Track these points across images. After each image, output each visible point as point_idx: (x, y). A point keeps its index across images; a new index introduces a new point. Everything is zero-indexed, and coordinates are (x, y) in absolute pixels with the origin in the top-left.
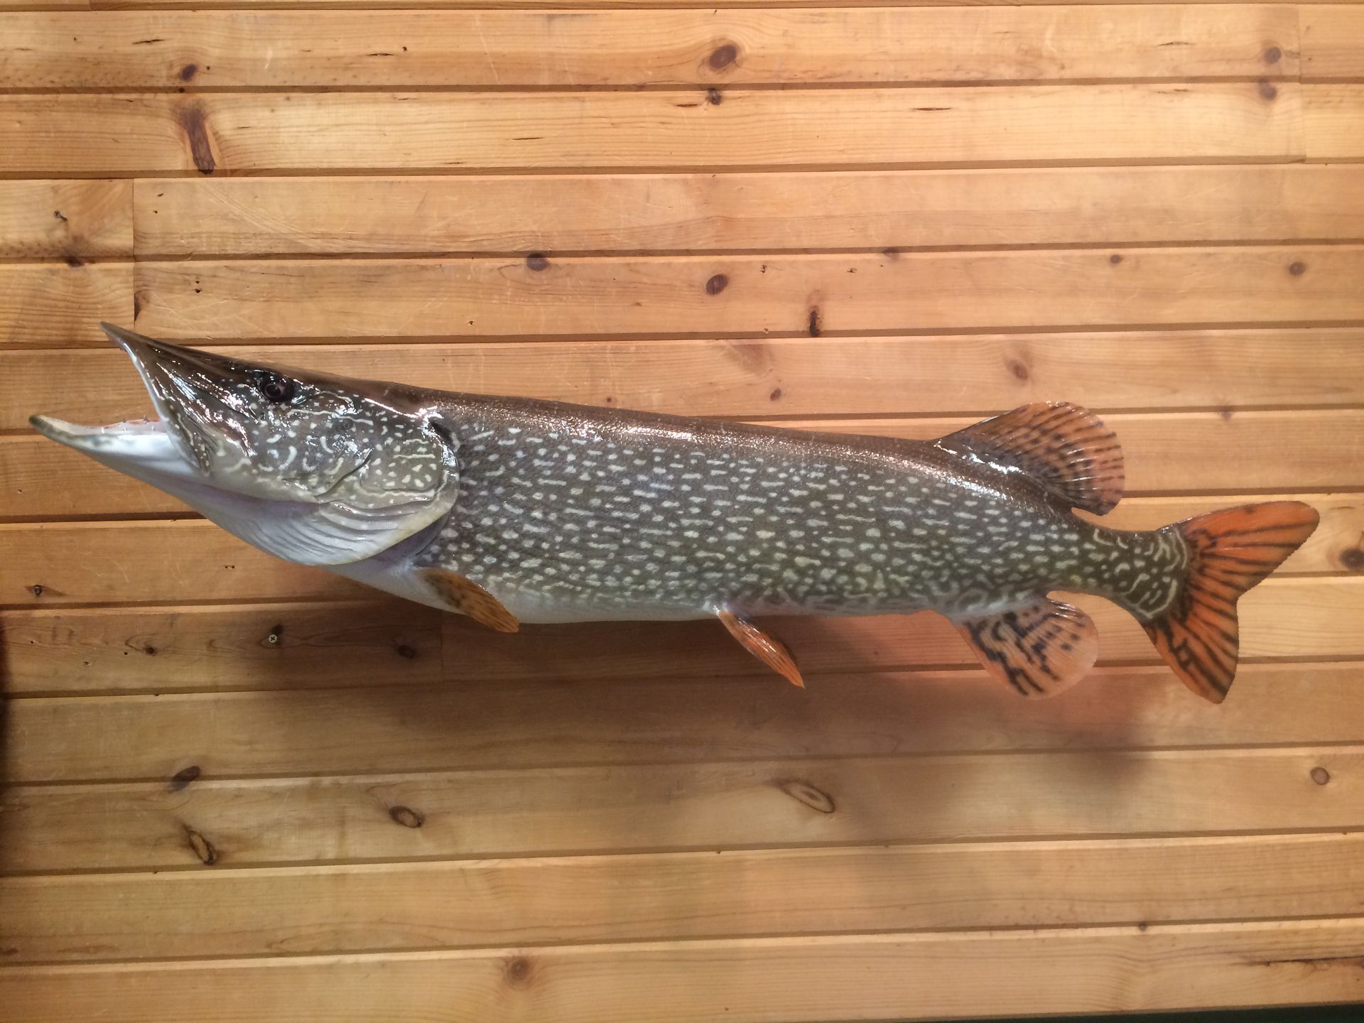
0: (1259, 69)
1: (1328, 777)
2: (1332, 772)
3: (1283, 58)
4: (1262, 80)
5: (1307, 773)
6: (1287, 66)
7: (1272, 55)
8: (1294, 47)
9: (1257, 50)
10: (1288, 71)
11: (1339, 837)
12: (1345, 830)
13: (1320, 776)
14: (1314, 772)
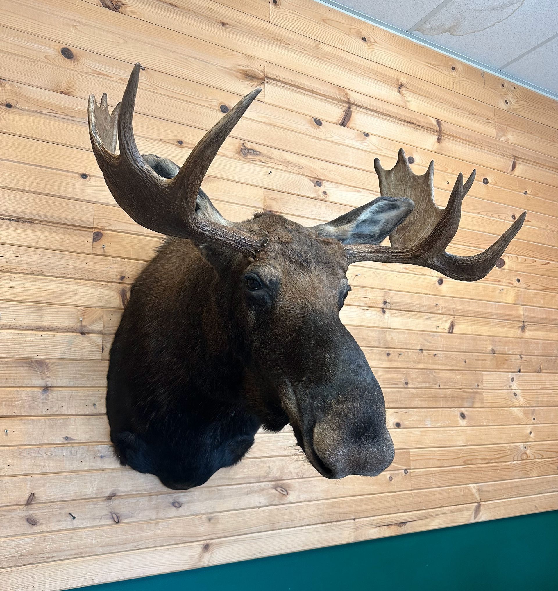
0: (382, 306)
1: (392, 479)
2: (393, 477)
3: (387, 304)
4: (383, 308)
5: (388, 478)
6: (387, 305)
7: (385, 303)
8: (389, 301)
9: (382, 301)
10: (388, 307)
11: (394, 493)
12: (395, 492)
13: (391, 479)
14: (389, 478)
